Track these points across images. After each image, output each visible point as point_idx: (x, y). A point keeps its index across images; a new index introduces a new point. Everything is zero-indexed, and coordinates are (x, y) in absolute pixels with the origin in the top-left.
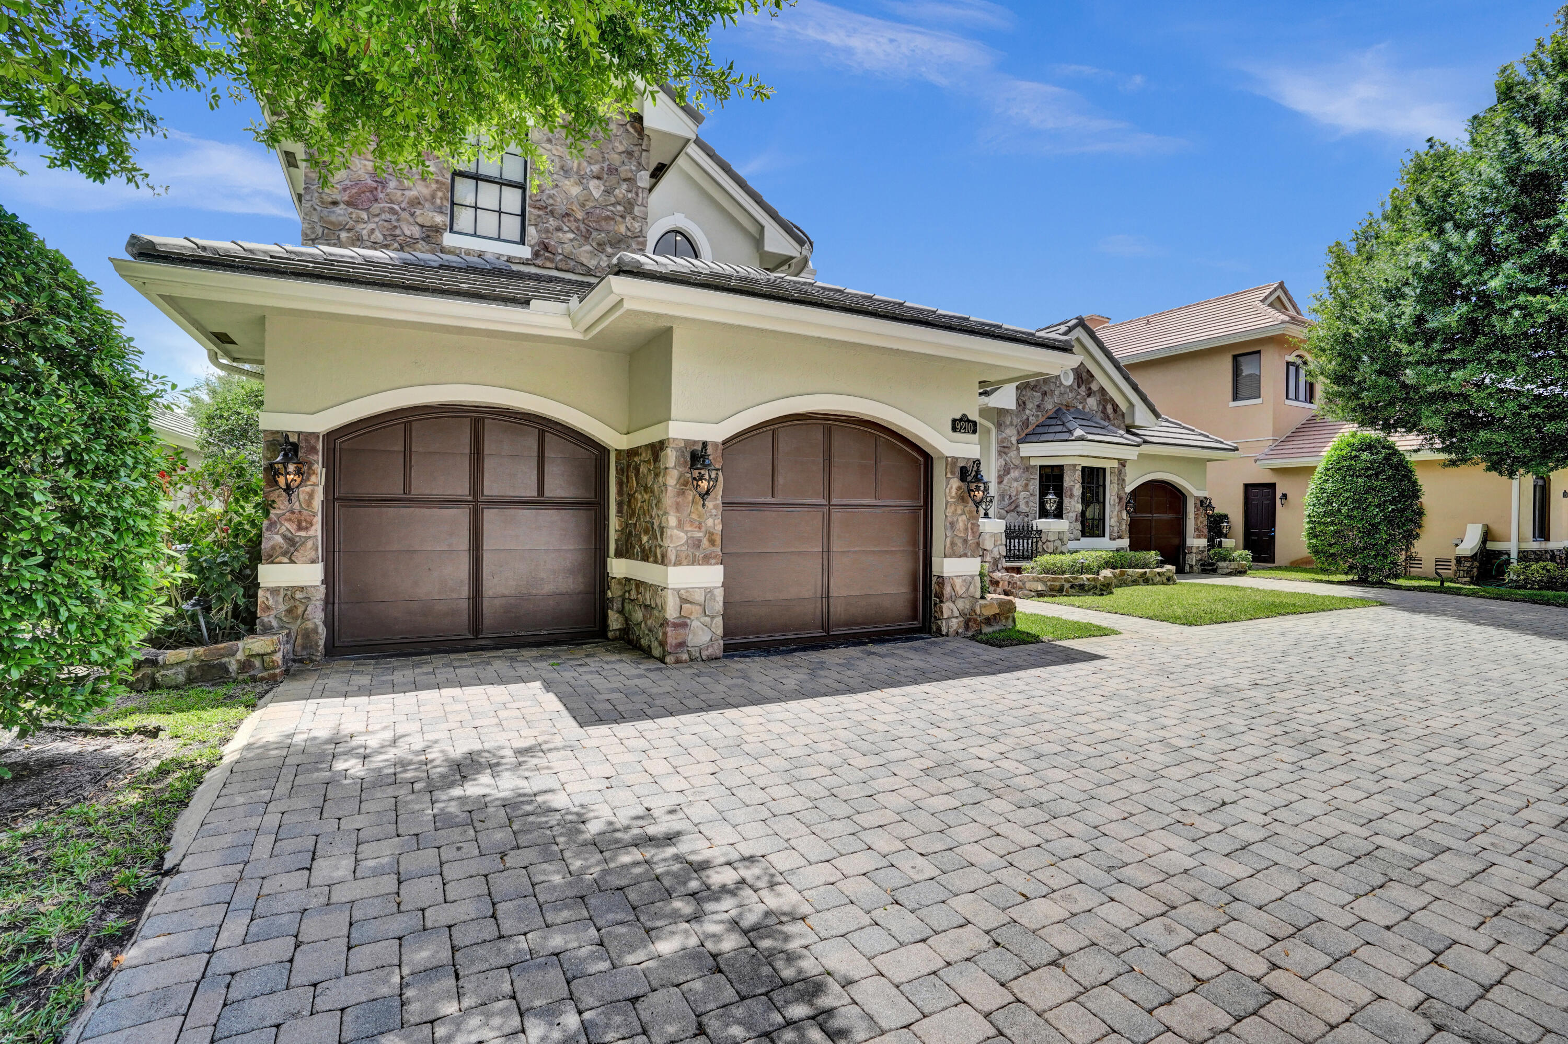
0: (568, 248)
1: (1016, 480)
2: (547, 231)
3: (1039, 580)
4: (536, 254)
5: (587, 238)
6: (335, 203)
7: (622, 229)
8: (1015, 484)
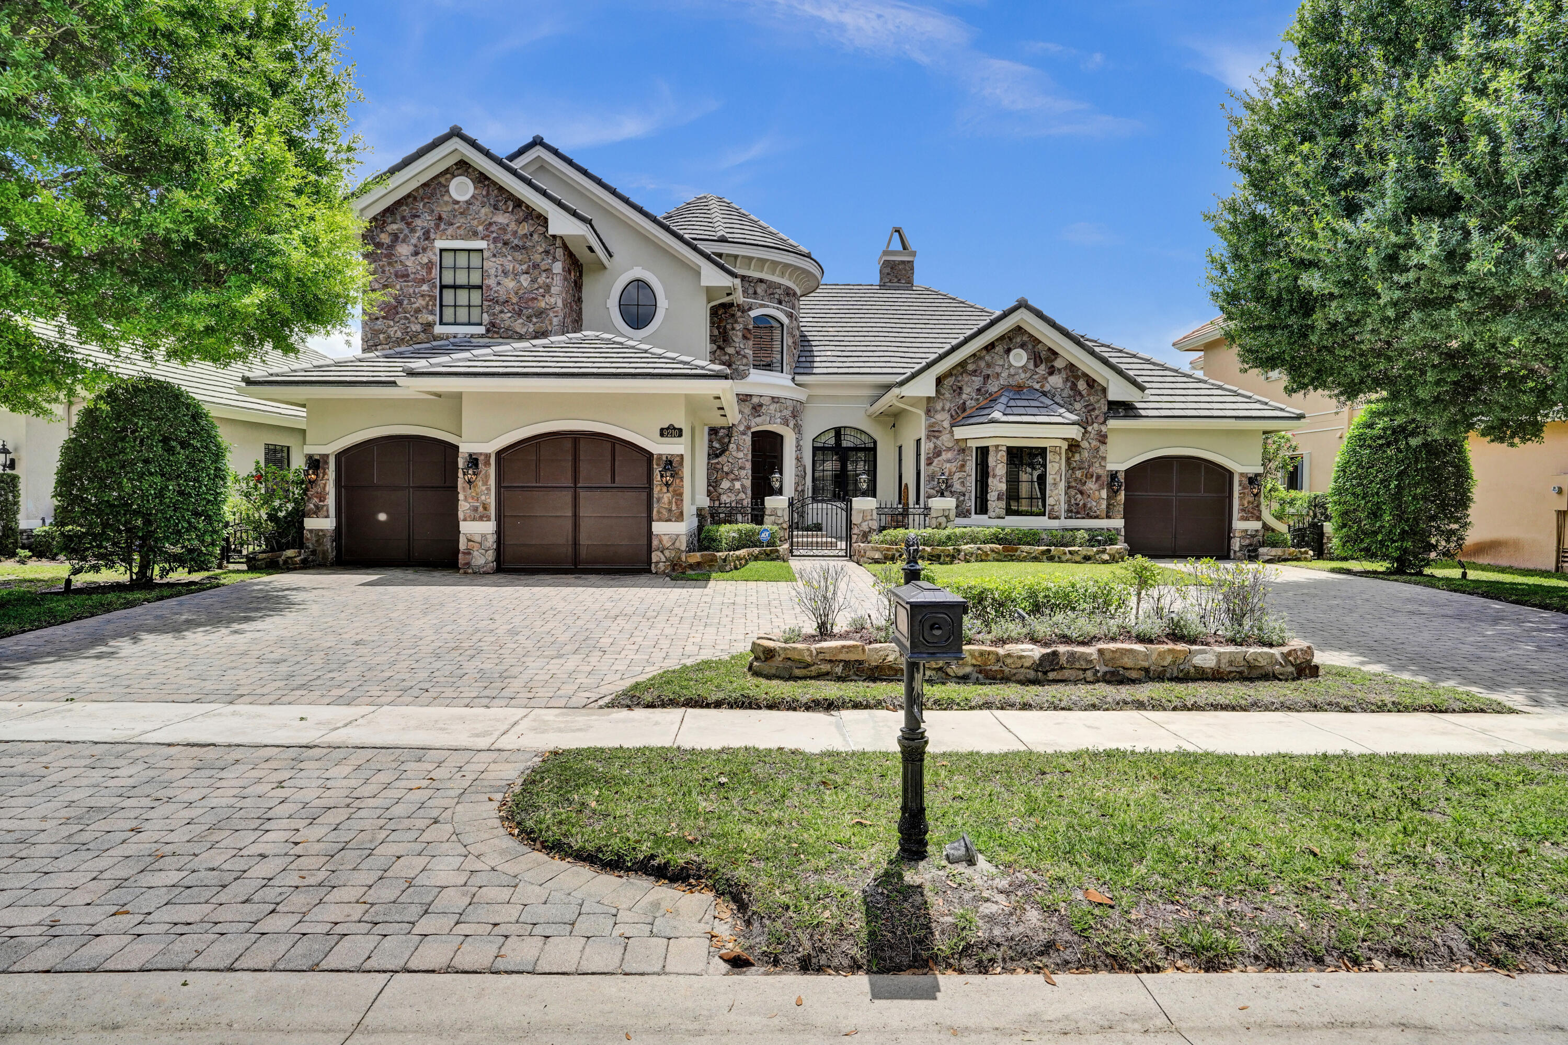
0: (507, 323)
1: (949, 461)
2: (494, 314)
3: (877, 550)
4: (488, 331)
5: (519, 315)
6: (377, 319)
7: (543, 305)
8: (948, 465)
